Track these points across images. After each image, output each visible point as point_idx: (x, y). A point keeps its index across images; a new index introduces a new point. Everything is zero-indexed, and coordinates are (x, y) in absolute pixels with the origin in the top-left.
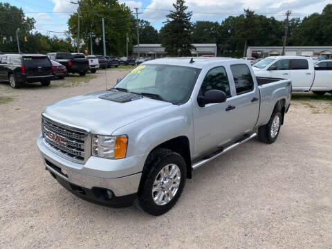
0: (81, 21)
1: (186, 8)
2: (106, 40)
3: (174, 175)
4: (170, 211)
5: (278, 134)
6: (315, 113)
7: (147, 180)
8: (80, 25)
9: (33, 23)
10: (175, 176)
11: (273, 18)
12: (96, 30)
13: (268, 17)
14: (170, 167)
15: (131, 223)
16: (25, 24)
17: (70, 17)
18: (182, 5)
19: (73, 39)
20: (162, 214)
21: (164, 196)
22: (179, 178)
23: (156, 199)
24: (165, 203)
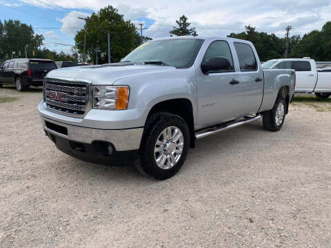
0: (87, 37)
1: (188, 24)
2: (111, 55)
3: (177, 139)
4: (173, 178)
5: (282, 122)
6: (319, 111)
7: (149, 138)
8: (87, 40)
9: (41, 40)
10: (178, 142)
11: (273, 34)
12: (101, 46)
13: (269, 34)
14: (173, 131)
15: (132, 186)
16: (34, 41)
17: (77, 34)
18: (185, 22)
19: (79, 55)
20: (164, 179)
21: (167, 161)
22: (182, 144)
23: (158, 160)
24: (168, 168)
